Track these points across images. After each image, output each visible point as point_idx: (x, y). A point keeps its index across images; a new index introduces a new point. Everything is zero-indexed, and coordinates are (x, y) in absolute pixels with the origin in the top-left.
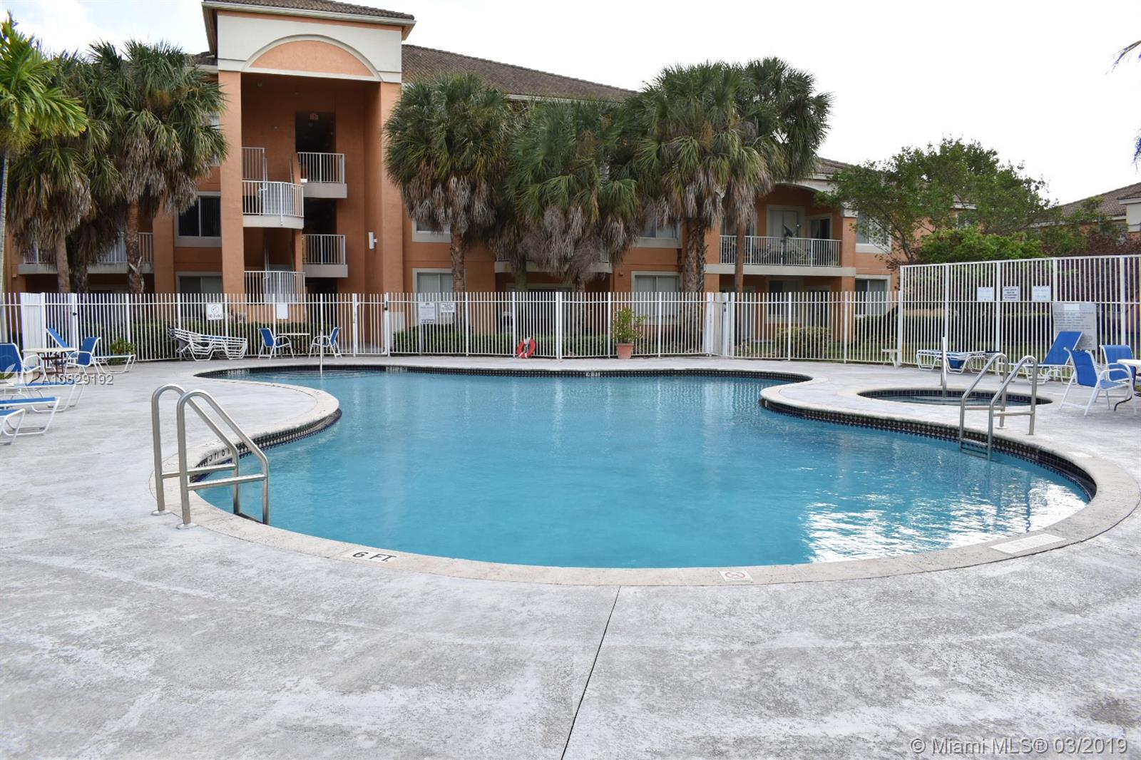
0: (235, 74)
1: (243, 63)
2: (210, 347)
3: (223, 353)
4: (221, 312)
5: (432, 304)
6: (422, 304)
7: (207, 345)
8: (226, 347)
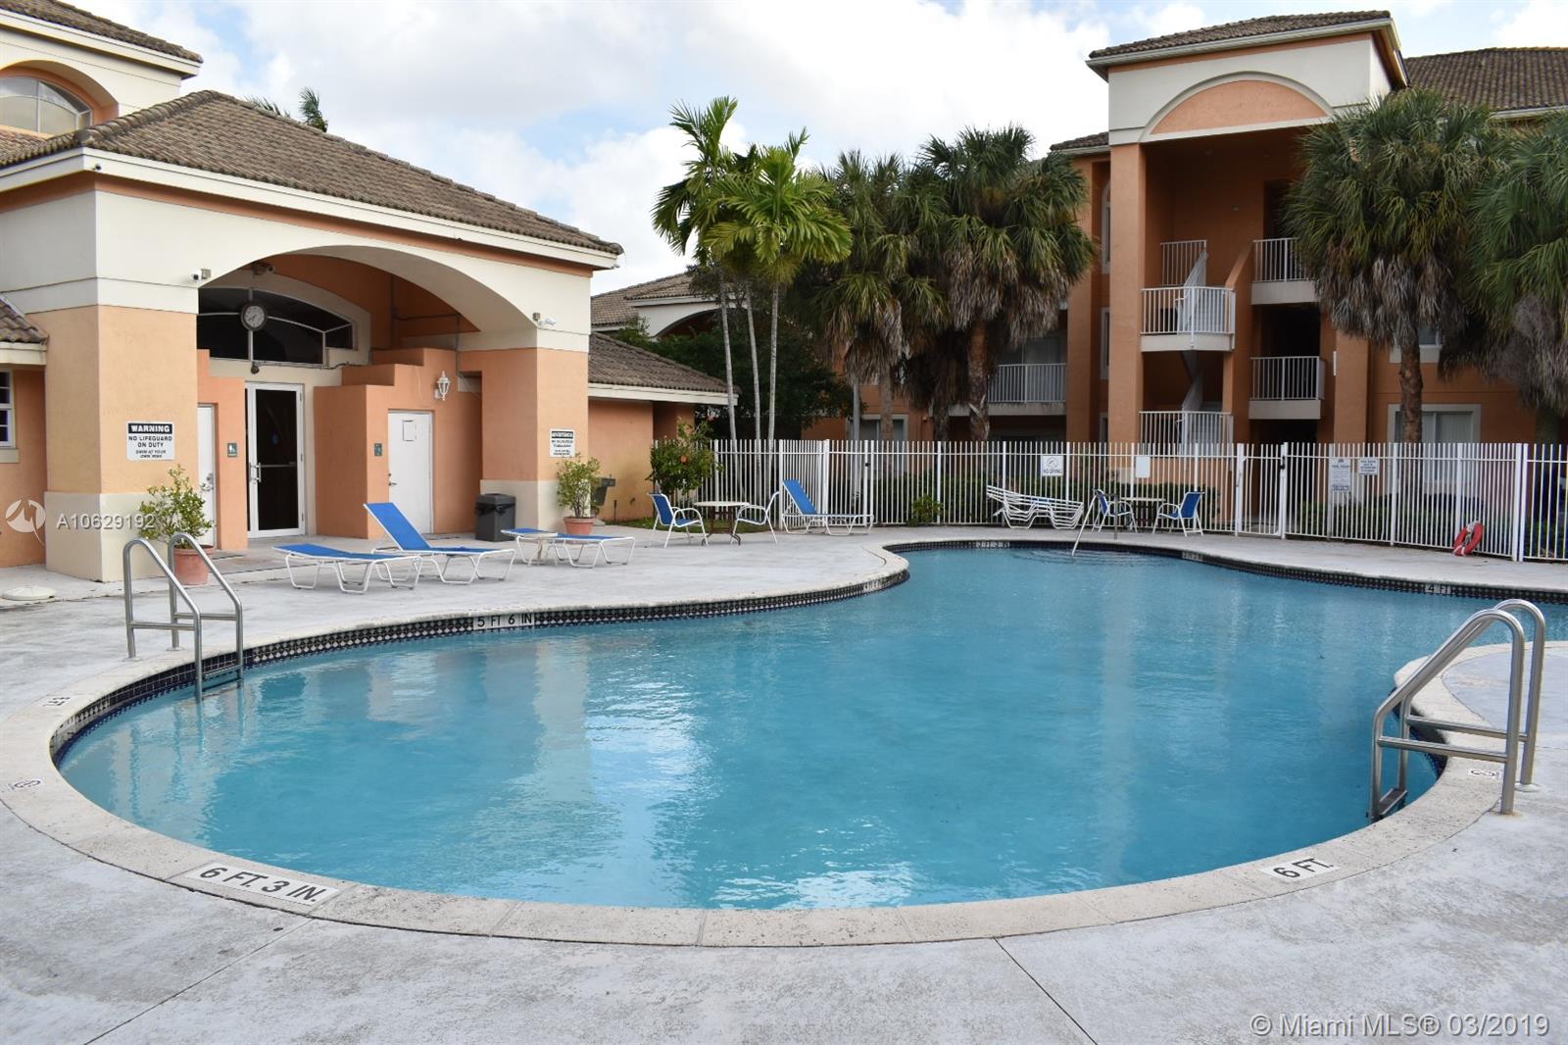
0: (1132, 147)
1: (1141, 131)
2: (1031, 512)
3: (1048, 520)
4: (1061, 467)
5: (1347, 461)
6: (1333, 461)
7: (1027, 508)
8: (1052, 513)
